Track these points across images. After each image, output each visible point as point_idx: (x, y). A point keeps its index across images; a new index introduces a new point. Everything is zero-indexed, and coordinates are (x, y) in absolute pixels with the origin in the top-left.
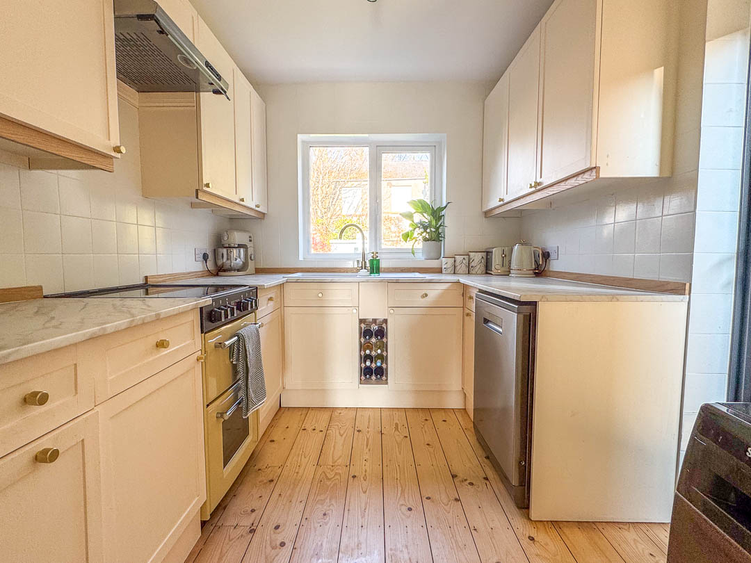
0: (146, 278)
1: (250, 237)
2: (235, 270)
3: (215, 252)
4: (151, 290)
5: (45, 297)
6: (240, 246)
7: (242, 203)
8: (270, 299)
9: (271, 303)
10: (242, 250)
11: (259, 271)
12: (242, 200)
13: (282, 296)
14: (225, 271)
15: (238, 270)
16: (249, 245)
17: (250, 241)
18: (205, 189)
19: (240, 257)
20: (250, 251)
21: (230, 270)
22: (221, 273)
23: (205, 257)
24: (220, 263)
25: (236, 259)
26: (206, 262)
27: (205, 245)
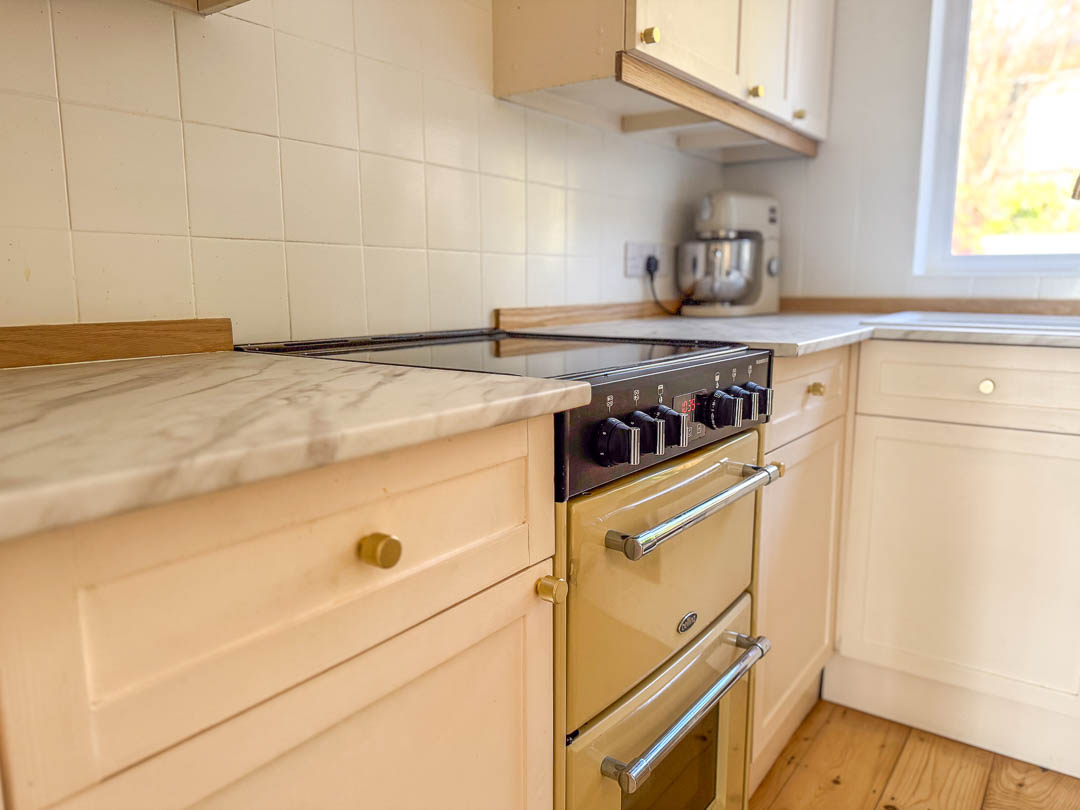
0: (497, 313)
1: (773, 210)
2: (723, 301)
3: (677, 255)
4: (507, 345)
5: (238, 349)
6: (742, 235)
7: (752, 101)
8: (814, 389)
9: (815, 403)
10: (747, 247)
11: (789, 306)
12: (754, 93)
13: (852, 383)
14: (698, 303)
15: (733, 302)
16: (768, 231)
17: (773, 221)
18: (641, 47)
19: (738, 267)
20: (770, 250)
21: (712, 300)
22: (687, 309)
23: (651, 266)
24: (687, 281)
25: (728, 273)
26: (652, 279)
27: (651, 235)
